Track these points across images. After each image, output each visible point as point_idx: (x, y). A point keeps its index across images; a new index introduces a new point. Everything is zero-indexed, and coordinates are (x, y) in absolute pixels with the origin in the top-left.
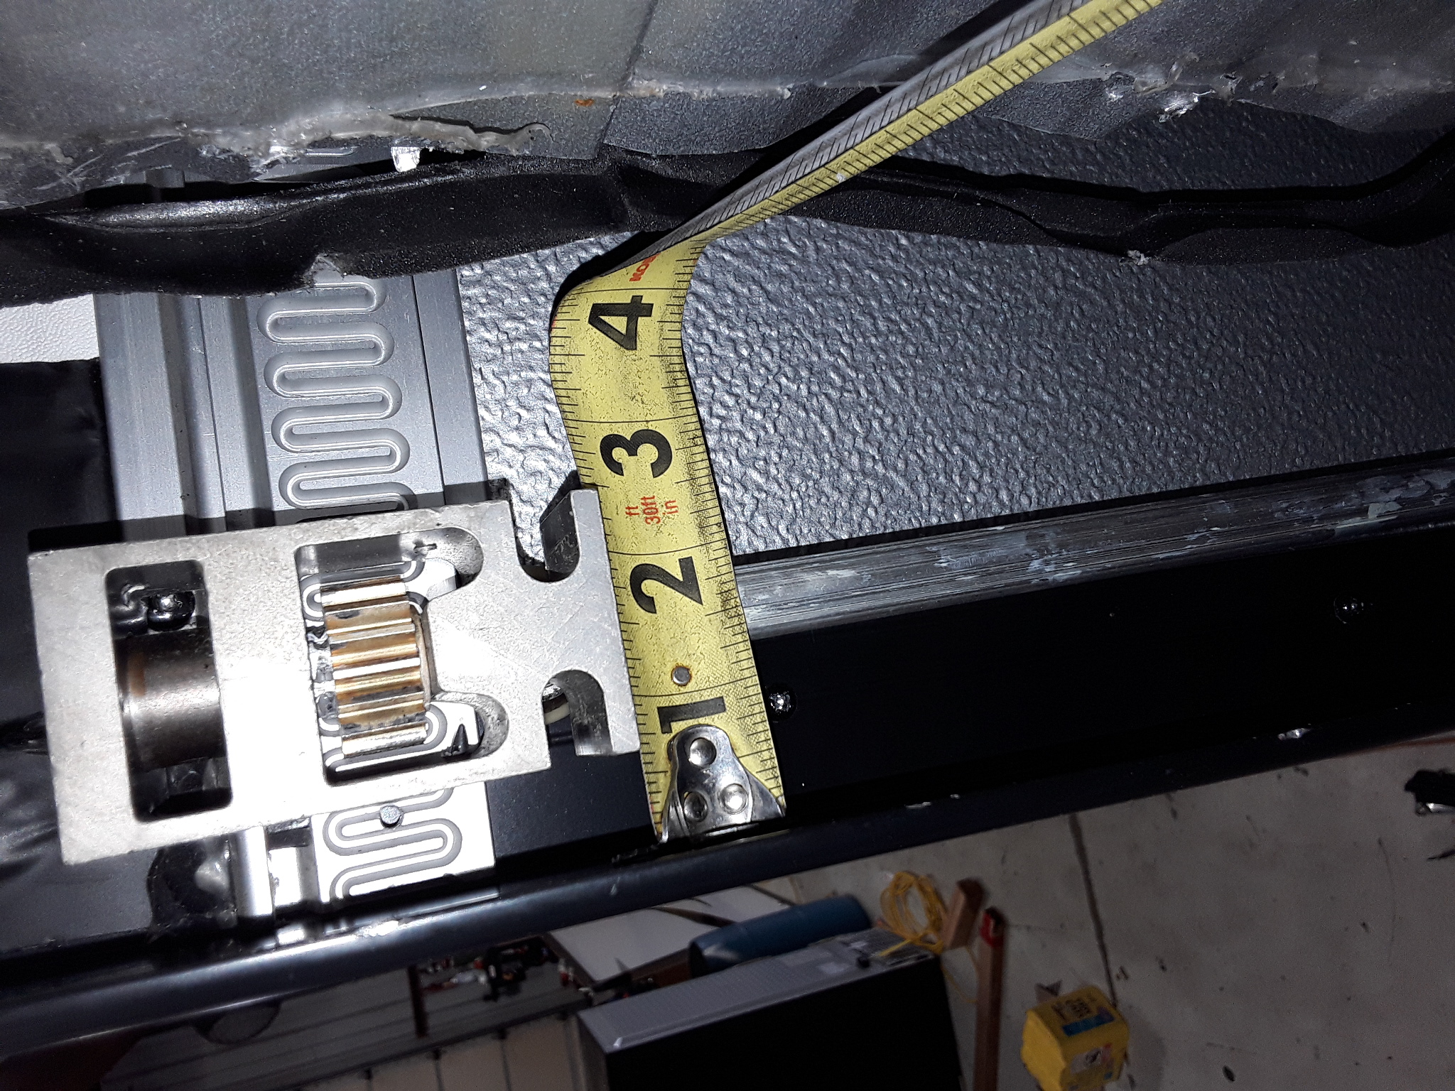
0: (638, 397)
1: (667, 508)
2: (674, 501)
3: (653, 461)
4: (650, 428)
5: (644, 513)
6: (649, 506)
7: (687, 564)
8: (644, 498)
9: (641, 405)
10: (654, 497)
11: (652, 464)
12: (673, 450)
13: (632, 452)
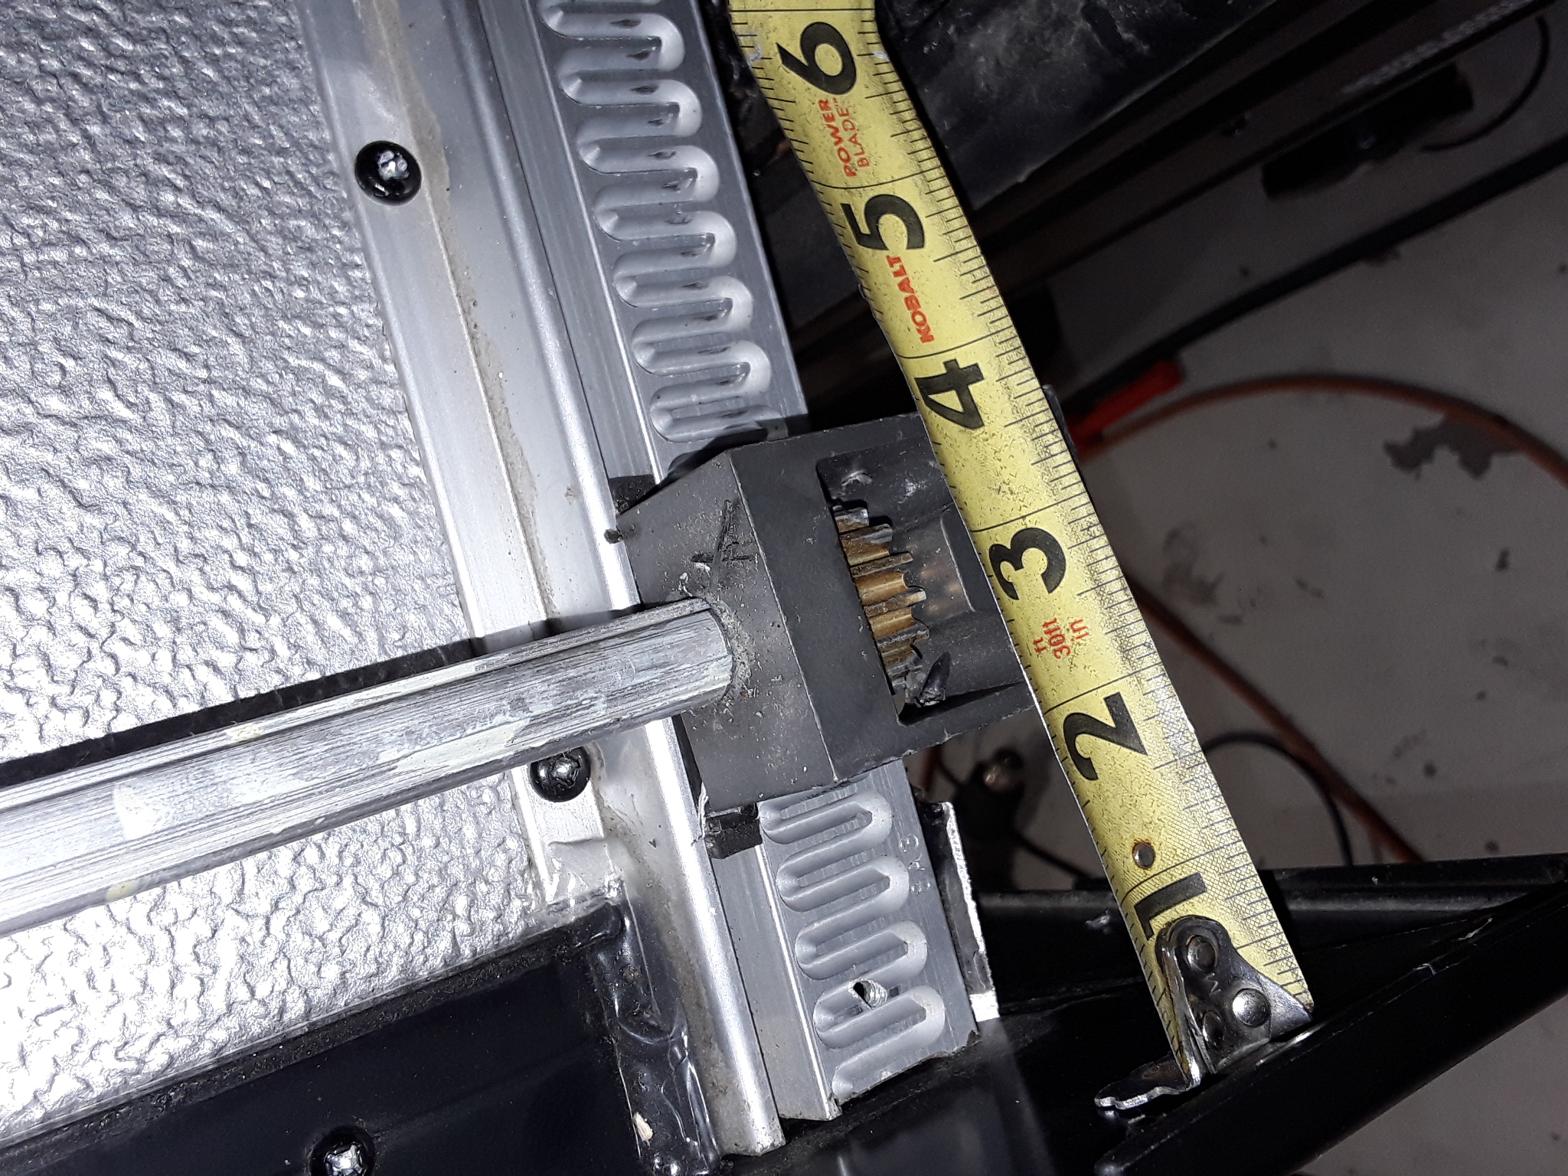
0: (1005, 488)
1: (1075, 631)
2: (1081, 621)
3: (1043, 571)
4: (1030, 526)
5: (1051, 644)
6: (1054, 634)
7: (1114, 703)
8: (1046, 625)
9: (1011, 497)
10: (1055, 620)
11: (1043, 575)
12: (1064, 549)
13: (1018, 566)
